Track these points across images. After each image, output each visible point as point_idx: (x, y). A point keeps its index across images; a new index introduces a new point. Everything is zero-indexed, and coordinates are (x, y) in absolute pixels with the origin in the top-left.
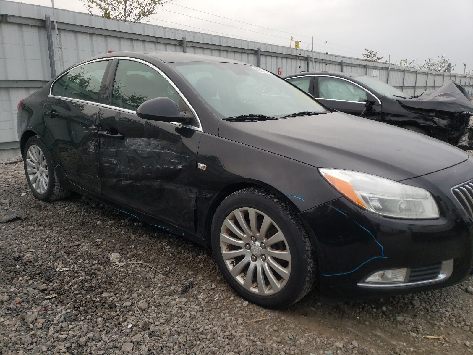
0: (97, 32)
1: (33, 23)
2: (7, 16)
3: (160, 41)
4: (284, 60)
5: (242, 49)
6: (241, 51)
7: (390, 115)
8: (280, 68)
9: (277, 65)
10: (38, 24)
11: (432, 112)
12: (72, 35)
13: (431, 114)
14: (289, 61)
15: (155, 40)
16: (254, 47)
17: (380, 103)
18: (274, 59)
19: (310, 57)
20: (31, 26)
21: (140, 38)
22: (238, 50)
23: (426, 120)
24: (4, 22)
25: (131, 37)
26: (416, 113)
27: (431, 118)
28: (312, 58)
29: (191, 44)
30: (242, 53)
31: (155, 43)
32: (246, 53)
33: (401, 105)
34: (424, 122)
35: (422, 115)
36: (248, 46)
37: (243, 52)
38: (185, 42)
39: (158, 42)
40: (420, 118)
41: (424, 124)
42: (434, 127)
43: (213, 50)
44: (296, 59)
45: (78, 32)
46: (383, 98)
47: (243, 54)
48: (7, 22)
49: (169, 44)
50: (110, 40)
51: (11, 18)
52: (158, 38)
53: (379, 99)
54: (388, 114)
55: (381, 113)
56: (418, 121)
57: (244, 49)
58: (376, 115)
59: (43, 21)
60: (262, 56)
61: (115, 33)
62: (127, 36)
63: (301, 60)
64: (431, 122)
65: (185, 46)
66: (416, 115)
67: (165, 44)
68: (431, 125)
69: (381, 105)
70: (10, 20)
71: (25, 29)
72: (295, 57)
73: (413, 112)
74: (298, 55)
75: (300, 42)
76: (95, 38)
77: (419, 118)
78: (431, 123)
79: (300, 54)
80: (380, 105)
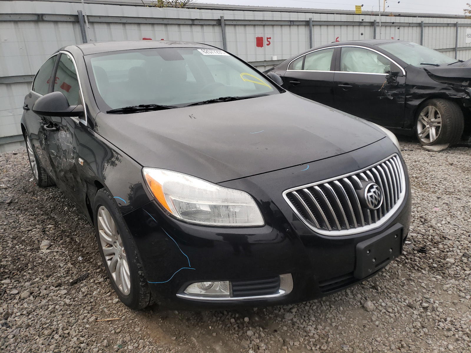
0: (129, 21)
1: (68, 19)
2: (43, 15)
3: (196, 22)
4: (344, 29)
5: (291, 21)
6: (289, 23)
7: (415, 87)
8: (338, 38)
9: (334, 34)
10: (72, 19)
11: (466, 81)
12: (105, 26)
13: (464, 84)
14: (350, 29)
15: (190, 22)
16: (306, 18)
17: (404, 74)
18: (331, 29)
19: (377, 21)
20: (66, 22)
21: (175, 22)
22: (287, 23)
23: (458, 91)
24: (40, 21)
25: (165, 22)
26: (445, 83)
27: (463, 88)
28: (379, 22)
29: (231, 23)
30: (290, 25)
31: (191, 25)
32: (295, 25)
33: (429, 75)
34: (455, 93)
35: (453, 85)
36: (298, 18)
37: (292, 24)
38: (222, 21)
39: (194, 25)
40: (451, 88)
41: (455, 95)
42: (467, 99)
43: (256, 26)
44: (359, 26)
45: (111, 23)
46: (408, 68)
47: (292, 27)
48: (43, 21)
49: (206, 25)
50: (143, 27)
51: (47, 16)
52: (194, 19)
53: (404, 69)
54: (413, 86)
55: (404, 85)
56: (447, 92)
57: (293, 21)
58: (399, 88)
59: (77, 16)
60: (315, 27)
61: (148, 20)
62: (161, 21)
63: (366, 27)
64: (463, 93)
65: (223, 24)
66: (446, 86)
67: (202, 25)
68: (463, 97)
69: (406, 76)
70: (46, 18)
71: (60, 25)
72: (358, 24)
73: (441, 83)
74: (361, 21)
75: (362, 6)
76: (128, 27)
77: (449, 90)
78: (462, 95)
79: (363, 20)
80: (403, 76)
